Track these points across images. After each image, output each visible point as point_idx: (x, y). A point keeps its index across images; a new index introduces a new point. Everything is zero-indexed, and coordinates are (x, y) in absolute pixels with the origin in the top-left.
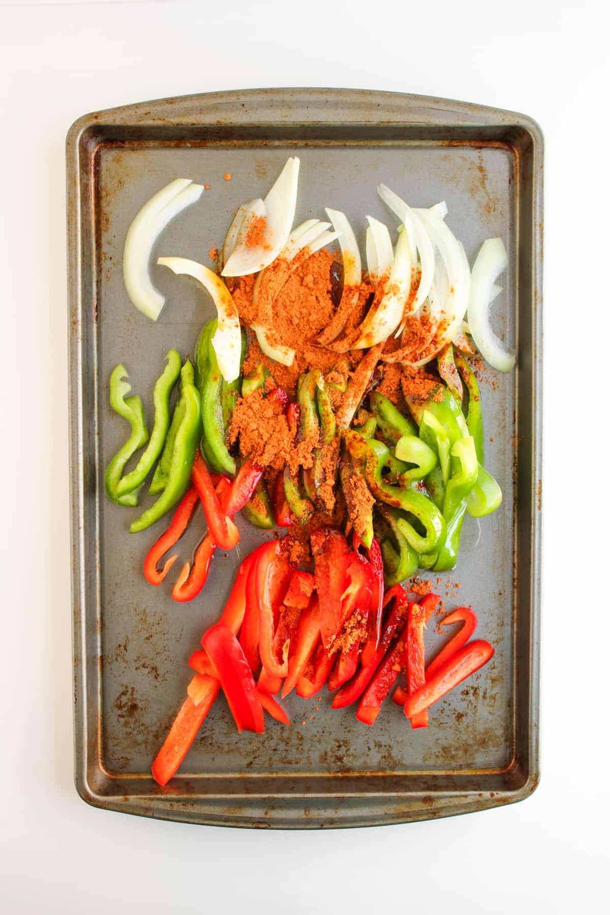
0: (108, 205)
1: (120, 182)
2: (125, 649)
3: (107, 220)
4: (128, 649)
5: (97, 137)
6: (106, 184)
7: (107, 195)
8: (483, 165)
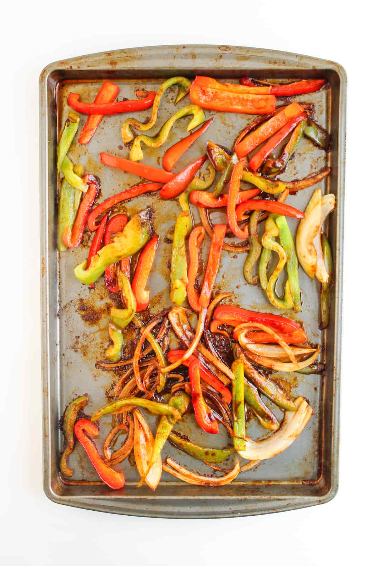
0: (313, 446)
1: (306, 460)
2: (312, 166)
3: (314, 437)
4: (310, 167)
5: (319, 488)
6: (315, 459)
7: (314, 452)
8: (81, 470)
